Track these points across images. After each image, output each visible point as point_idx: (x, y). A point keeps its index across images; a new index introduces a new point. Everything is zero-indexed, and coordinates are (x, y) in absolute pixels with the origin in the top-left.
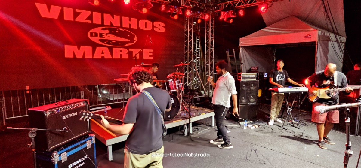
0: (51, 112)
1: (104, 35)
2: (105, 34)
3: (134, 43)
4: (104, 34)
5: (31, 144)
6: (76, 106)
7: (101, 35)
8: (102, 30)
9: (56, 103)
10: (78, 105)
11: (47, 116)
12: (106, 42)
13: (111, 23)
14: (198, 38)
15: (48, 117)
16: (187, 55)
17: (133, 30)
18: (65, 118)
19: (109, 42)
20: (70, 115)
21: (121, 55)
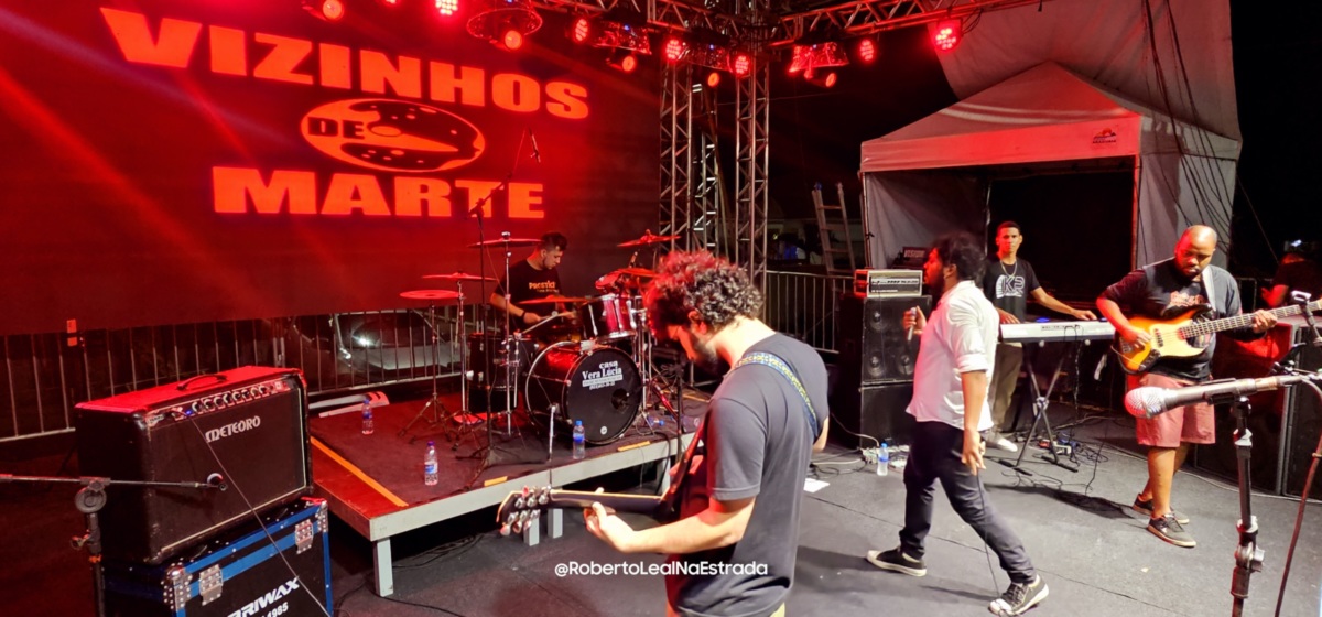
0: (161, 417)
1: (360, 130)
2: (364, 127)
3: (473, 159)
4: (361, 123)
5: (87, 537)
6: (257, 393)
7: (350, 129)
8: (352, 111)
9: (181, 384)
10: (264, 390)
11: (145, 430)
12: (367, 156)
13: (387, 85)
14: (709, 142)
15: (149, 434)
16: (668, 206)
17: (469, 111)
18: (214, 439)
19: (380, 154)
20: (232, 428)
21: (424, 204)
